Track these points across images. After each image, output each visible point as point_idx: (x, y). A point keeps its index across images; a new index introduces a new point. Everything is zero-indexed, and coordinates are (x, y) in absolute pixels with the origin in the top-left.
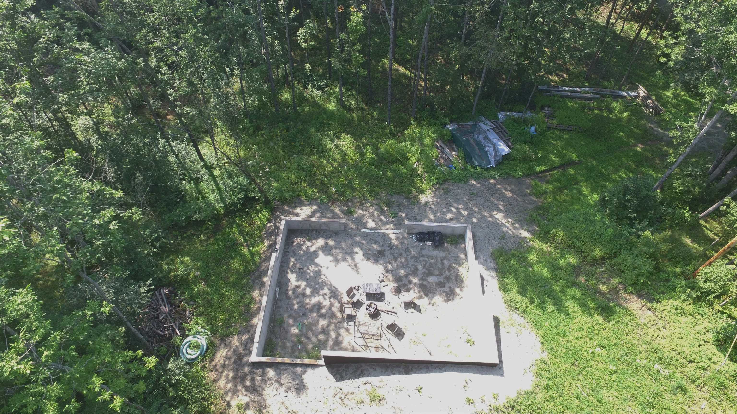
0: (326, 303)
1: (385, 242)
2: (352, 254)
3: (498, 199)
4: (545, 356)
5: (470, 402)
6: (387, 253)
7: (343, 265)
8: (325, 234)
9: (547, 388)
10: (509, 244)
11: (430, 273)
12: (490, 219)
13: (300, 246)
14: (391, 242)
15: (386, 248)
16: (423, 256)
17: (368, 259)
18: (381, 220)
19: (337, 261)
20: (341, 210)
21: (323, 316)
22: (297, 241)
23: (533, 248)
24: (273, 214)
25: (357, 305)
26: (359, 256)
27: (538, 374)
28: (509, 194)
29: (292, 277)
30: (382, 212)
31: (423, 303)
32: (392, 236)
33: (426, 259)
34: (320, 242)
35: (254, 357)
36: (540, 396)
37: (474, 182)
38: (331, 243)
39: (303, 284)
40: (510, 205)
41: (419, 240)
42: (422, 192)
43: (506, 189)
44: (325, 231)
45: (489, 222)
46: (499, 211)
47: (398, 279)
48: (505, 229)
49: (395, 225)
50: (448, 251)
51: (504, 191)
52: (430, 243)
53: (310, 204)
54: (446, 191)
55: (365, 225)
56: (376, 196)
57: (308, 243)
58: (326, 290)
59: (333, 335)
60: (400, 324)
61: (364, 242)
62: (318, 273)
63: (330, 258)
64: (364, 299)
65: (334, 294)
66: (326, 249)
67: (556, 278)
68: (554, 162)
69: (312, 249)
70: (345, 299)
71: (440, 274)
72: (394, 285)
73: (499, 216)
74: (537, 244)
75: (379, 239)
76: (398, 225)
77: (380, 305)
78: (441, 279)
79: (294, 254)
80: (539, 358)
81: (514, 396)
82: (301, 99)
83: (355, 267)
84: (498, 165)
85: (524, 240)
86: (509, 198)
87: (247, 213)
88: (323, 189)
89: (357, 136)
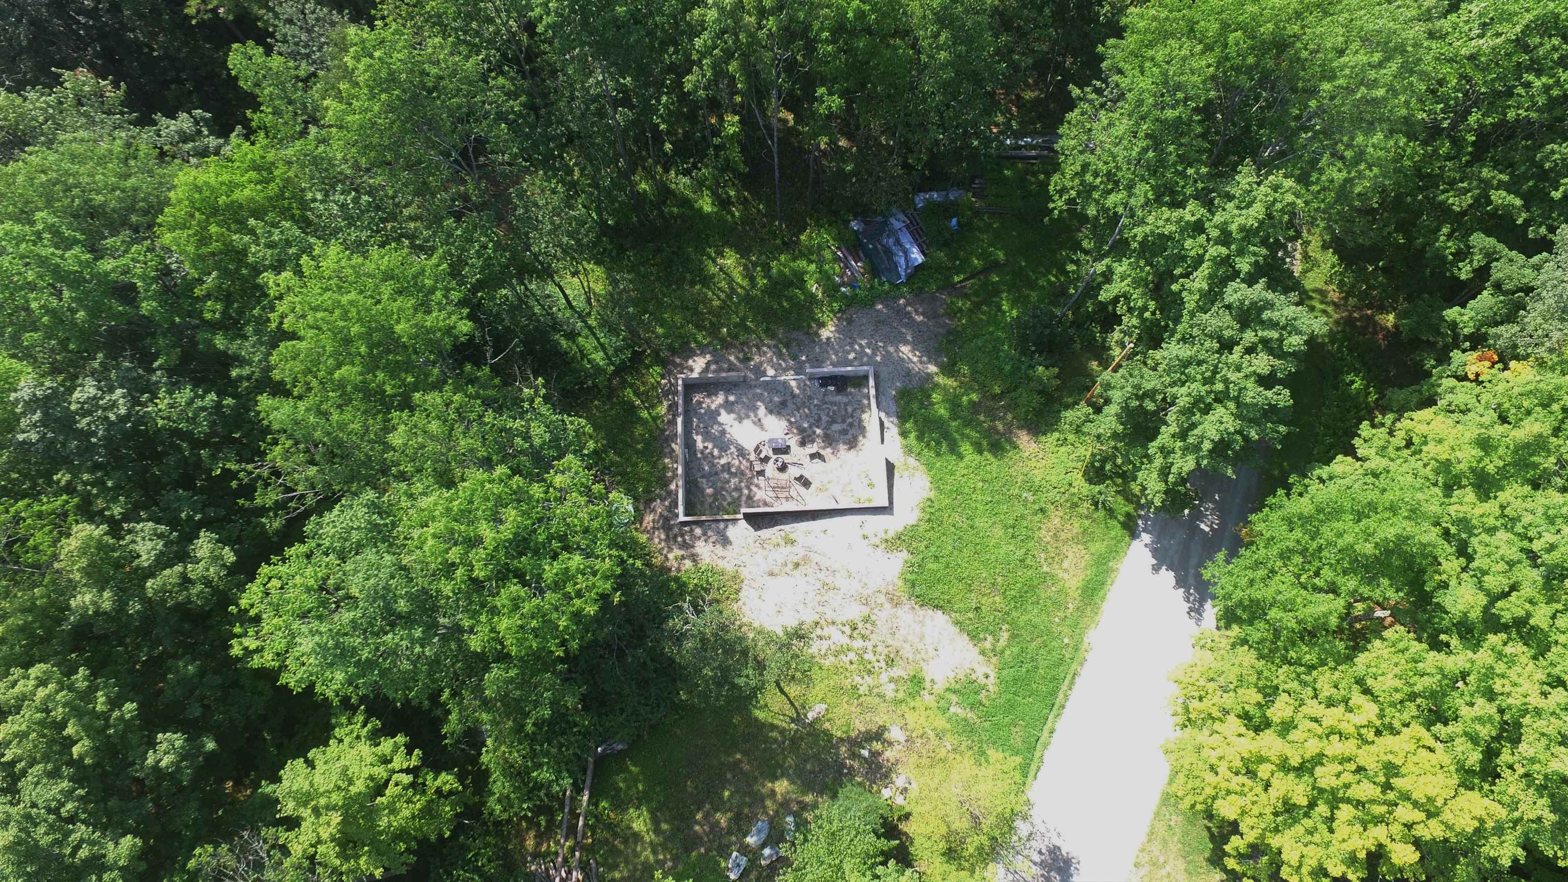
0: (736, 462)
1: (786, 391)
2: (755, 409)
3: (906, 326)
4: (933, 494)
5: (865, 537)
6: (790, 404)
7: (747, 423)
8: (724, 389)
9: (929, 520)
10: (914, 382)
11: (833, 421)
12: (896, 354)
13: (700, 403)
14: (792, 391)
15: (788, 397)
16: (826, 403)
17: (771, 412)
18: (781, 365)
19: (740, 419)
20: (737, 358)
21: (734, 475)
22: (697, 398)
23: (937, 385)
24: (664, 367)
25: (766, 460)
26: (762, 411)
27: (923, 510)
28: (919, 318)
29: (699, 439)
30: (780, 355)
31: (827, 453)
32: (793, 384)
33: (829, 406)
34: (720, 399)
35: (682, 518)
36: (924, 526)
37: (880, 306)
38: (732, 398)
39: (710, 446)
40: (919, 332)
41: (822, 385)
42: (822, 325)
43: (916, 311)
44: (723, 384)
45: (895, 358)
46: (906, 343)
47: (801, 431)
48: (910, 365)
49: (795, 370)
50: (851, 395)
51: (914, 315)
52: (832, 389)
53: (703, 354)
54: (850, 322)
55: (764, 374)
56: (773, 336)
57: (707, 400)
58: (733, 449)
59: (746, 492)
60: (807, 475)
61: (765, 393)
62: (723, 432)
63: (733, 416)
64: (771, 453)
65: (742, 452)
66: (728, 406)
67: (954, 416)
68: (975, 267)
69: (713, 407)
70: (753, 457)
71: (844, 421)
72: (798, 438)
73: (905, 349)
74: (941, 380)
75: (780, 388)
76: (799, 370)
77: (786, 458)
78: (845, 426)
79: (696, 413)
80: (926, 496)
81: (900, 529)
82: (665, 193)
83: (759, 423)
84: (910, 277)
85: (929, 376)
86: (919, 324)
87: (637, 371)
88: (714, 331)
89: (743, 252)
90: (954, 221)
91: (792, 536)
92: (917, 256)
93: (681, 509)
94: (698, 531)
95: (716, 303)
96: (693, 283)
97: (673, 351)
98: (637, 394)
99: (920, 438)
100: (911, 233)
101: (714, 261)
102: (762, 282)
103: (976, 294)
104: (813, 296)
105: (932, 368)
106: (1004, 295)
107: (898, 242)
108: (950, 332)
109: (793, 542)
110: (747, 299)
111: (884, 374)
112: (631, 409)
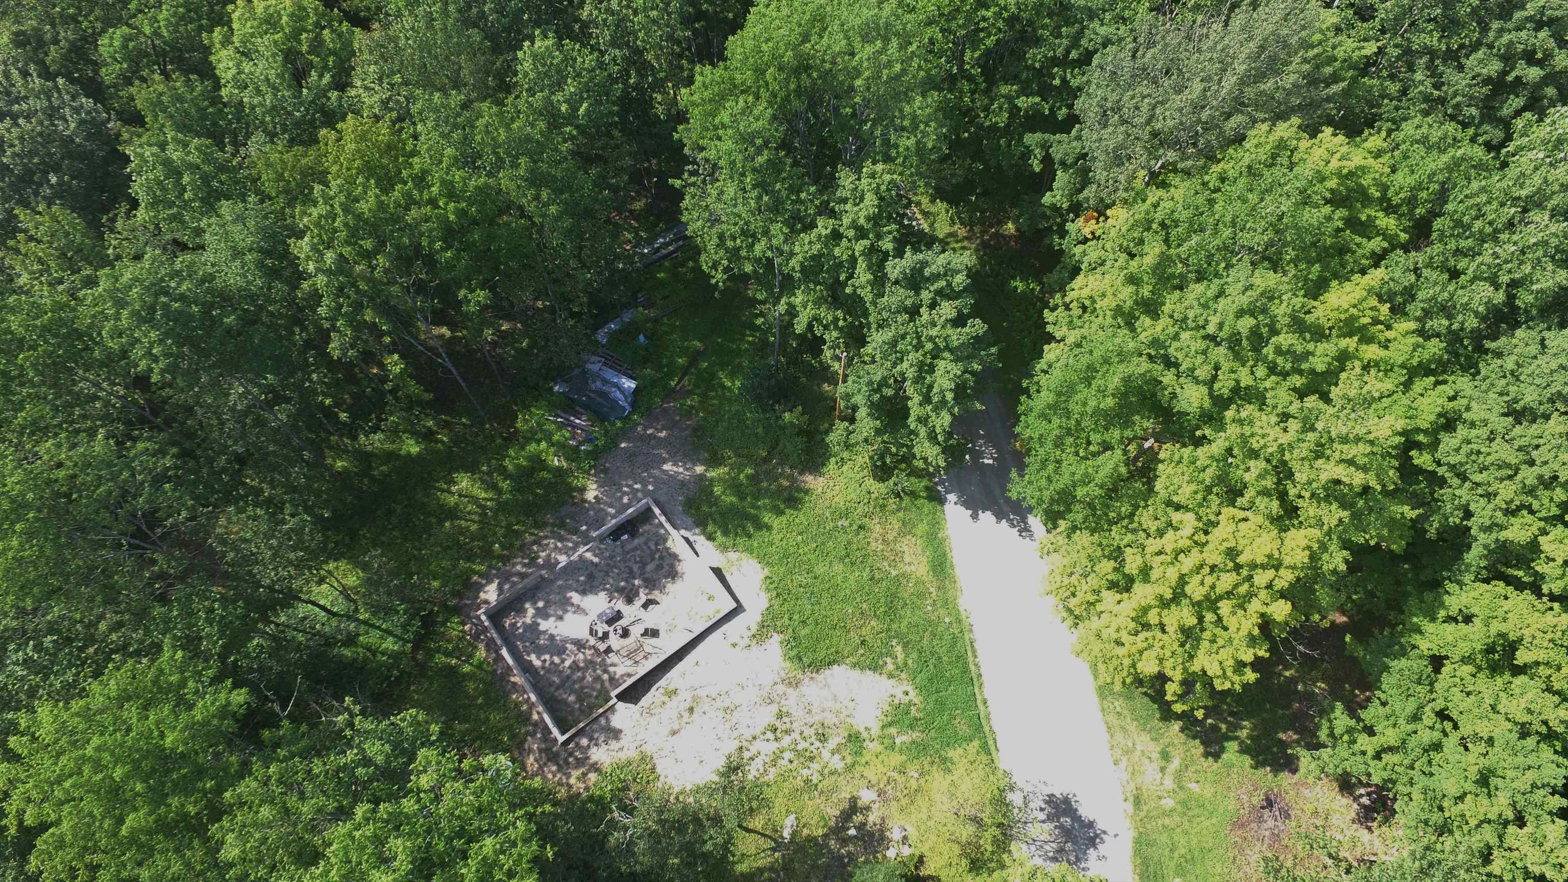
0: (580, 656)
2: (568, 600)
3: (656, 447)
4: (767, 572)
5: (734, 645)
6: (597, 575)
7: (569, 617)
8: (528, 600)
9: (778, 595)
10: (692, 489)
11: (643, 565)
12: (663, 475)
13: (513, 625)
15: (592, 570)
16: (628, 553)
17: (584, 593)
18: (569, 548)
19: (560, 618)
20: (524, 565)
21: (585, 669)
22: (508, 622)
23: (712, 480)
25: (606, 636)
26: (575, 597)
27: (768, 590)
28: (663, 434)
29: (533, 657)
30: (562, 538)
31: (656, 595)
32: (589, 555)
33: (633, 553)
34: (530, 611)
35: (561, 739)
36: (777, 603)
37: (624, 444)
38: (541, 604)
39: (547, 657)
40: (672, 446)
41: (615, 540)
42: (583, 490)
43: (658, 430)
44: (524, 594)
45: (663, 479)
46: (665, 461)
47: (620, 591)
48: (680, 477)
50: (645, 533)
51: (657, 433)
52: (626, 537)
53: (490, 582)
54: (606, 472)
55: (557, 563)
56: (545, 526)
57: (519, 619)
58: (569, 646)
59: (606, 677)
60: (650, 626)
61: (569, 582)
62: (552, 637)
63: (552, 618)
64: (606, 627)
65: (580, 645)
66: (542, 613)
67: (742, 497)
68: (682, 365)
69: (528, 621)
70: (592, 641)
71: (653, 559)
72: (622, 599)
73: (669, 467)
74: (712, 474)
75: (579, 566)
76: (586, 540)
77: (623, 623)
78: (657, 562)
79: (516, 636)
80: (762, 576)
81: (759, 619)
82: (365, 458)
83: (579, 609)
84: (633, 404)
85: (701, 477)
86: (665, 439)
87: (435, 633)
88: (487, 554)
89: (471, 468)
90: (641, 337)
91: (671, 688)
92: (629, 384)
93: (555, 732)
94: (584, 742)
95: (474, 527)
96: (441, 522)
97: (458, 594)
98: (448, 654)
99: (726, 533)
100: (611, 367)
101: (450, 492)
102: (505, 485)
103: (697, 386)
104: (559, 469)
105: (699, 469)
106: (720, 374)
107: (605, 381)
108: (695, 430)
109: (675, 692)
110: (502, 507)
111: (663, 498)
112: (452, 671)
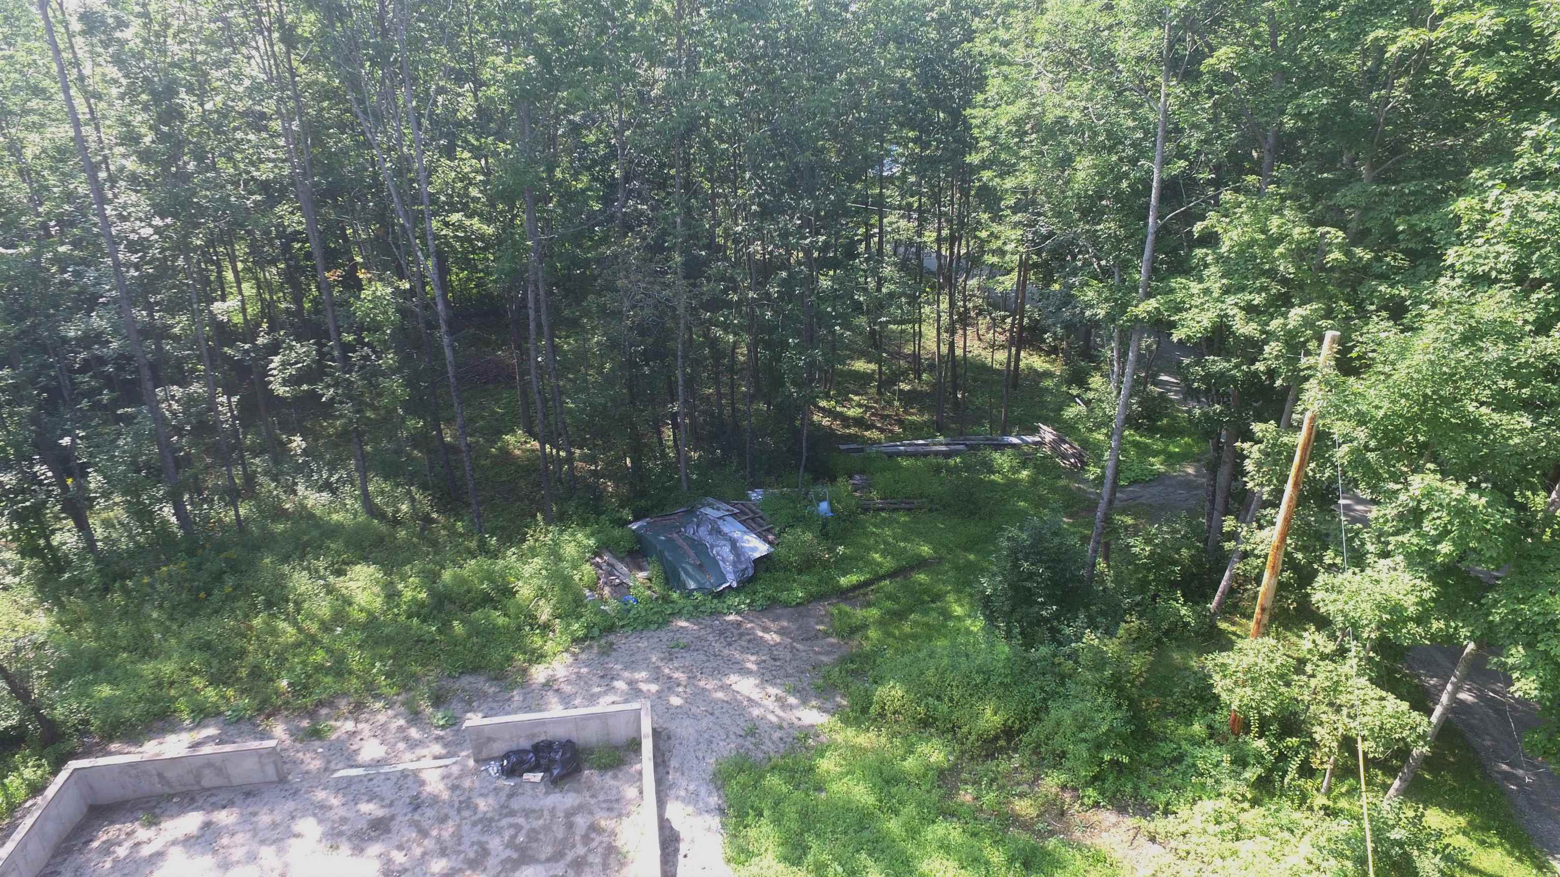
1: (402, 793)
3: (745, 650)
6: (400, 822)
8: (213, 800)
10: (768, 746)
11: (524, 859)
12: (720, 695)
13: (109, 846)
14: (419, 793)
16: (512, 813)
18: (406, 739)
20: (292, 730)
22: (107, 834)
23: (831, 746)
26: (306, 841)
28: (772, 638)
30: (415, 717)
33: (521, 821)
37: (683, 624)
38: (223, 818)
40: (775, 660)
41: (508, 773)
42: (538, 657)
43: (766, 630)
44: (211, 791)
45: (716, 701)
46: (744, 672)
48: (756, 712)
49: (445, 746)
50: (589, 788)
51: (760, 634)
52: (537, 777)
53: (198, 726)
54: (608, 650)
55: (350, 759)
56: (407, 683)
57: (143, 835)
61: (335, 801)
66: (201, 839)
68: (880, 565)
69: (149, 849)
71: (557, 857)
73: (744, 685)
74: (836, 735)
75: (387, 790)
84: (746, 583)
85: (809, 732)
86: (771, 648)
89: (393, 565)
92: (755, 546)
95: (290, 638)
96: (250, 614)
97: (112, 731)
99: (791, 857)
100: (742, 522)
102: (412, 597)
103: (889, 597)
104: (528, 617)
105: (813, 717)
106: (951, 598)
107: (717, 531)
110: (368, 625)
